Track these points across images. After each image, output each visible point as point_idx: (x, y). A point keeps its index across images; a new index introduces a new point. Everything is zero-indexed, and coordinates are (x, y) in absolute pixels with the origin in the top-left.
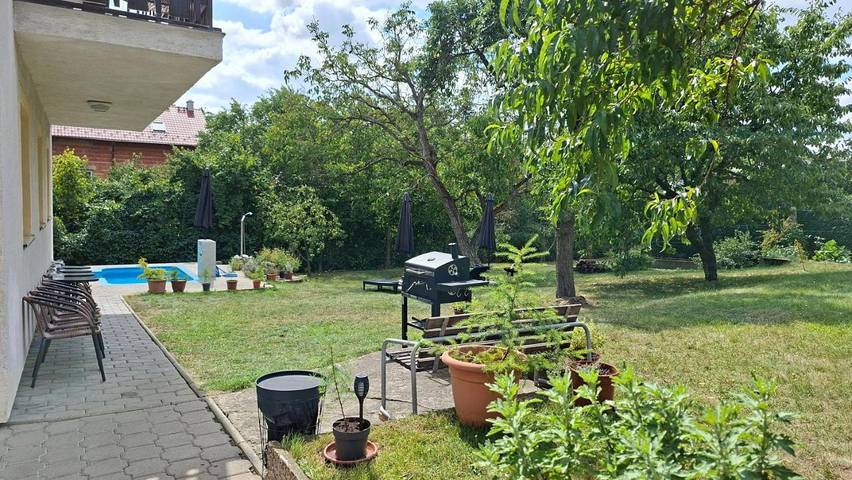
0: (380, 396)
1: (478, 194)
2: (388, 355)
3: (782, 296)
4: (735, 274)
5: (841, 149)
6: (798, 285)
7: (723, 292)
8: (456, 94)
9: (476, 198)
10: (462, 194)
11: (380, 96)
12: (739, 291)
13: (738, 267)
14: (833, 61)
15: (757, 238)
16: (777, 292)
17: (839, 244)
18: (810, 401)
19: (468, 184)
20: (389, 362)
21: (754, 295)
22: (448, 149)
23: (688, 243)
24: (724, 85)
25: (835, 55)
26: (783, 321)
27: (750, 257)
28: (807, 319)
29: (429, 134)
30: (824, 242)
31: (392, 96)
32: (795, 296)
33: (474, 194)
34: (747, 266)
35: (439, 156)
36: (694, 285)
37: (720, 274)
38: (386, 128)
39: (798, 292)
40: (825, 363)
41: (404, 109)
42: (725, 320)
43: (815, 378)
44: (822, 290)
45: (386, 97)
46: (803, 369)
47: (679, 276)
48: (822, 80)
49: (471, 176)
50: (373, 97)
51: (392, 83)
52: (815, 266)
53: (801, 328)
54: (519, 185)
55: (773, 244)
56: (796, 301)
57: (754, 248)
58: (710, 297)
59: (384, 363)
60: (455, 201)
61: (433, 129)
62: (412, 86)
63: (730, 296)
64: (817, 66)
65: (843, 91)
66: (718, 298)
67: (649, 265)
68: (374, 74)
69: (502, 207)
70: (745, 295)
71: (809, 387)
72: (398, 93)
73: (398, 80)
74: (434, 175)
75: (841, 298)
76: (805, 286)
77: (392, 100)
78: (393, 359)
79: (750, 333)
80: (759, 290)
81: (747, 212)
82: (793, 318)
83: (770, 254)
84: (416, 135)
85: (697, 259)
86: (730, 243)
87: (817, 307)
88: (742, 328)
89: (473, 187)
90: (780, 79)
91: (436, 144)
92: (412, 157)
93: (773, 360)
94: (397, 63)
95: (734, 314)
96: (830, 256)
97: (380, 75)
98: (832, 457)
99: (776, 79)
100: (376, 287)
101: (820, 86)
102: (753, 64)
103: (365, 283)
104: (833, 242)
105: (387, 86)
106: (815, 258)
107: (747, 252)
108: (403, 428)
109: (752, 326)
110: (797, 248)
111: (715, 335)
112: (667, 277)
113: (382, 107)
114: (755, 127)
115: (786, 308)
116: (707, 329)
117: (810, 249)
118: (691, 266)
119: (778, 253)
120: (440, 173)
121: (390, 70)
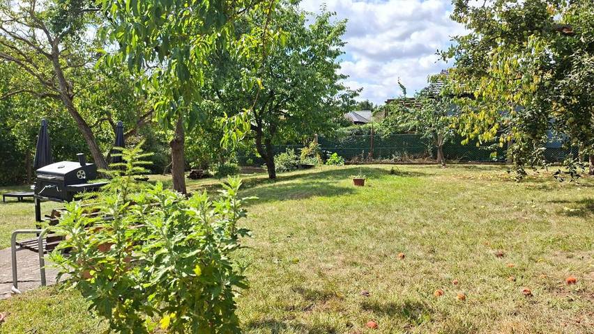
0: (12, 280)
1: (112, 123)
2: (17, 244)
3: (308, 184)
4: (286, 174)
5: (337, 100)
6: (316, 178)
7: (277, 183)
8: (88, 43)
9: (110, 126)
10: (97, 122)
11: (15, 38)
12: (286, 182)
13: (288, 170)
14: (333, 48)
15: (298, 153)
16: (306, 182)
17: (339, 155)
18: (316, 237)
19: (102, 114)
20: (19, 249)
21: (294, 184)
22: (83, 86)
23: (259, 156)
24: (262, 44)
25: (334, 45)
26: (307, 197)
27: (294, 164)
28: (319, 195)
29: (65, 73)
30: (331, 154)
31: (29, 39)
32: (313, 183)
33: (108, 122)
34: (293, 170)
35: (75, 91)
36: (262, 181)
37: (277, 175)
38: (23, 65)
39: (316, 181)
40: (325, 216)
41: (40, 51)
42: (276, 199)
43: (319, 226)
44: (328, 179)
45: (21, 39)
46: (314, 221)
47: (255, 177)
48: (328, 59)
49: (105, 108)
50: (9, 38)
51: (28, 28)
52: (327, 168)
53: (316, 200)
54: (145, 116)
55: (306, 156)
56: (314, 185)
57: (297, 159)
58: (269, 187)
59: (14, 251)
60: (91, 127)
61: (69, 69)
62: (47, 32)
63: (280, 186)
64: (325, 51)
65: (339, 67)
66: (274, 187)
67: (238, 172)
68: (9, 19)
69: (132, 133)
70: (288, 185)
71: (315, 230)
72: (34, 37)
73: (33, 26)
74: (71, 107)
75: (336, 183)
76: (320, 178)
77: (28, 42)
78: (23, 247)
79: (289, 205)
80: (297, 181)
81: (292, 137)
82: (311, 195)
83: (305, 161)
84: (52, 73)
85: (265, 167)
86: (284, 156)
87: (325, 188)
88: (285, 203)
89: (106, 117)
90: (306, 56)
91: (73, 82)
92: (50, 91)
93: (300, 218)
94: (32, 12)
95: (282, 195)
96: (334, 162)
97: (15, 20)
98: (323, 265)
99: (305, 57)
100: (16, 199)
101: (327, 63)
102: (278, 34)
103: (4, 196)
104: (336, 154)
105: (23, 31)
106: (327, 163)
107: (293, 162)
108: (30, 298)
109: (291, 201)
110: (318, 158)
111: (270, 208)
112: (248, 178)
113: (18, 48)
114: (295, 84)
115: (308, 189)
116: (266, 205)
117: (325, 158)
118: (261, 171)
119: (309, 162)
120: (76, 105)
121: (25, 17)
